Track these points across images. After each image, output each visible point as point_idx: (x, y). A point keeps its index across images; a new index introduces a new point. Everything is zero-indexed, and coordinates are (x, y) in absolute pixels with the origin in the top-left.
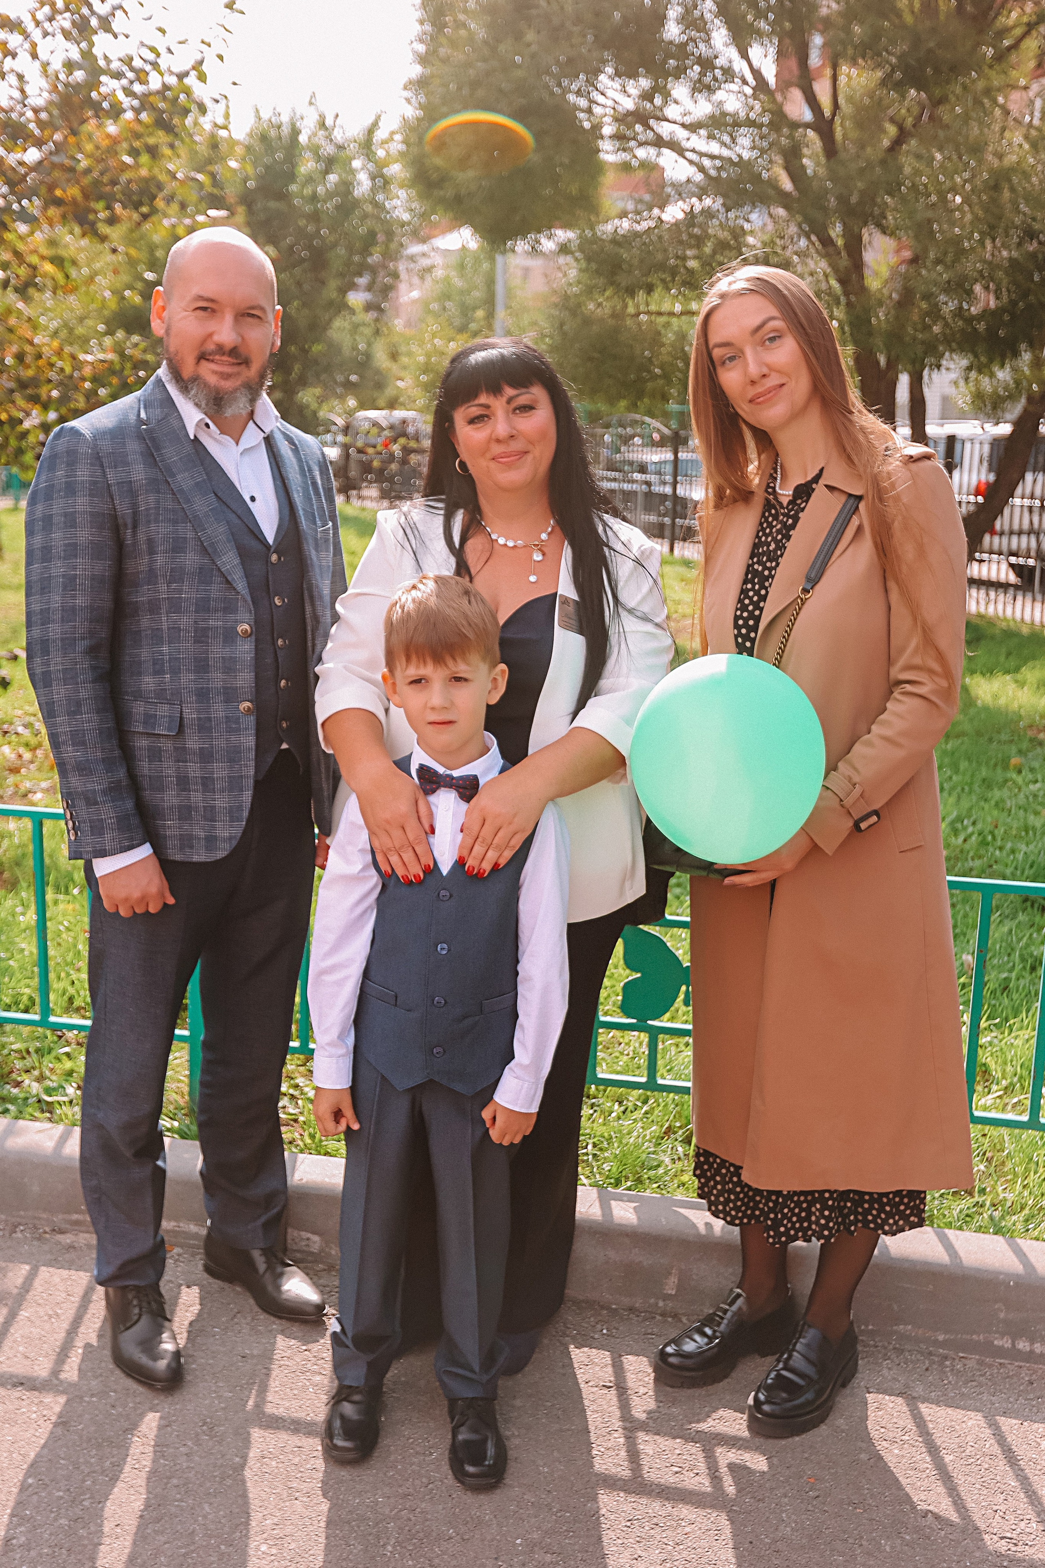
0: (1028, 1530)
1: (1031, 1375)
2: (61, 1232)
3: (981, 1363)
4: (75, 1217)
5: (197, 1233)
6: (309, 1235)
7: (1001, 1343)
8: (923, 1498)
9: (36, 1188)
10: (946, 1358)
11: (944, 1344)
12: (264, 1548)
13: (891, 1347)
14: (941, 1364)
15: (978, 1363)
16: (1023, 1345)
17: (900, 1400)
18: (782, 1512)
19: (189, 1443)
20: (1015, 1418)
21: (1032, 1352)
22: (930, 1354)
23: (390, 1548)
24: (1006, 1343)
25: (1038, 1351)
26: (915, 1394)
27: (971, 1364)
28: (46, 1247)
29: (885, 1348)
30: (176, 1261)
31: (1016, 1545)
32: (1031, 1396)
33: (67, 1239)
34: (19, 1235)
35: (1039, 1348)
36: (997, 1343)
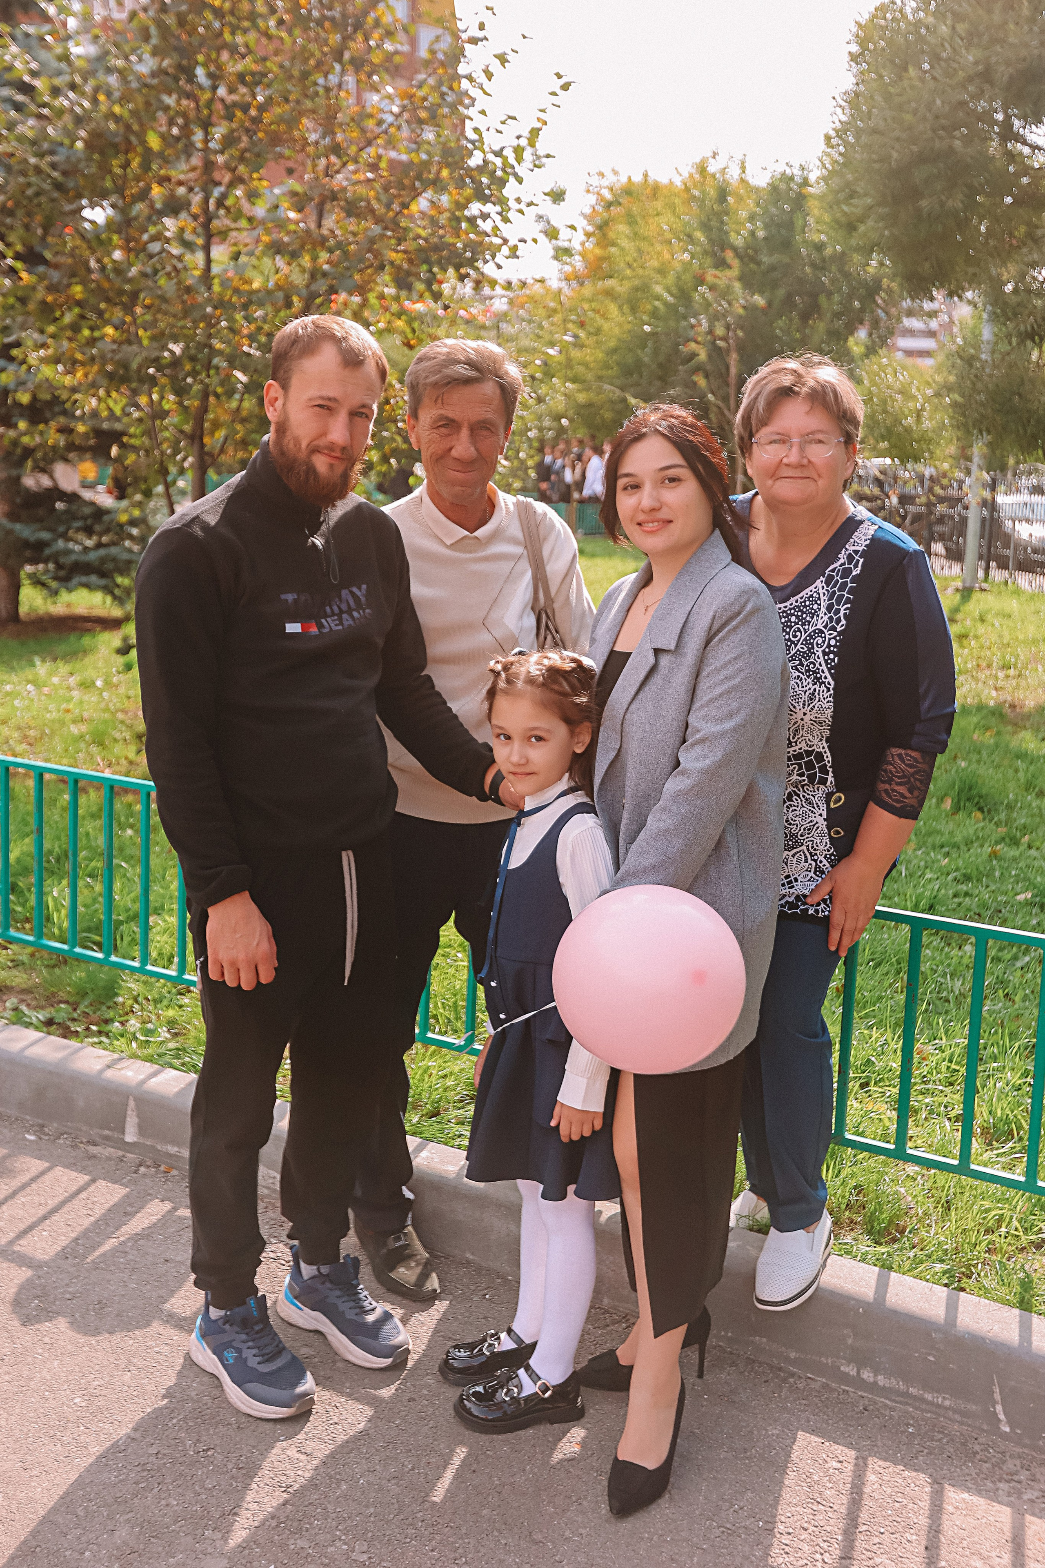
1: (871, 1406)
2: (95, 1144)
3: (823, 1385)
4: (107, 1132)
7: (847, 1370)
9: (81, 1103)
10: (793, 1375)
11: (795, 1362)
12: (77, 1400)
14: (783, 1379)
16: (867, 1375)
19: (77, 1315)
20: (819, 1437)
21: (875, 1383)
22: (780, 1369)
23: (175, 1421)
24: (851, 1370)
25: (881, 1383)
27: (814, 1385)
28: (74, 1153)
33: (93, 1150)
34: (61, 1141)
35: (881, 1380)
36: (842, 1368)
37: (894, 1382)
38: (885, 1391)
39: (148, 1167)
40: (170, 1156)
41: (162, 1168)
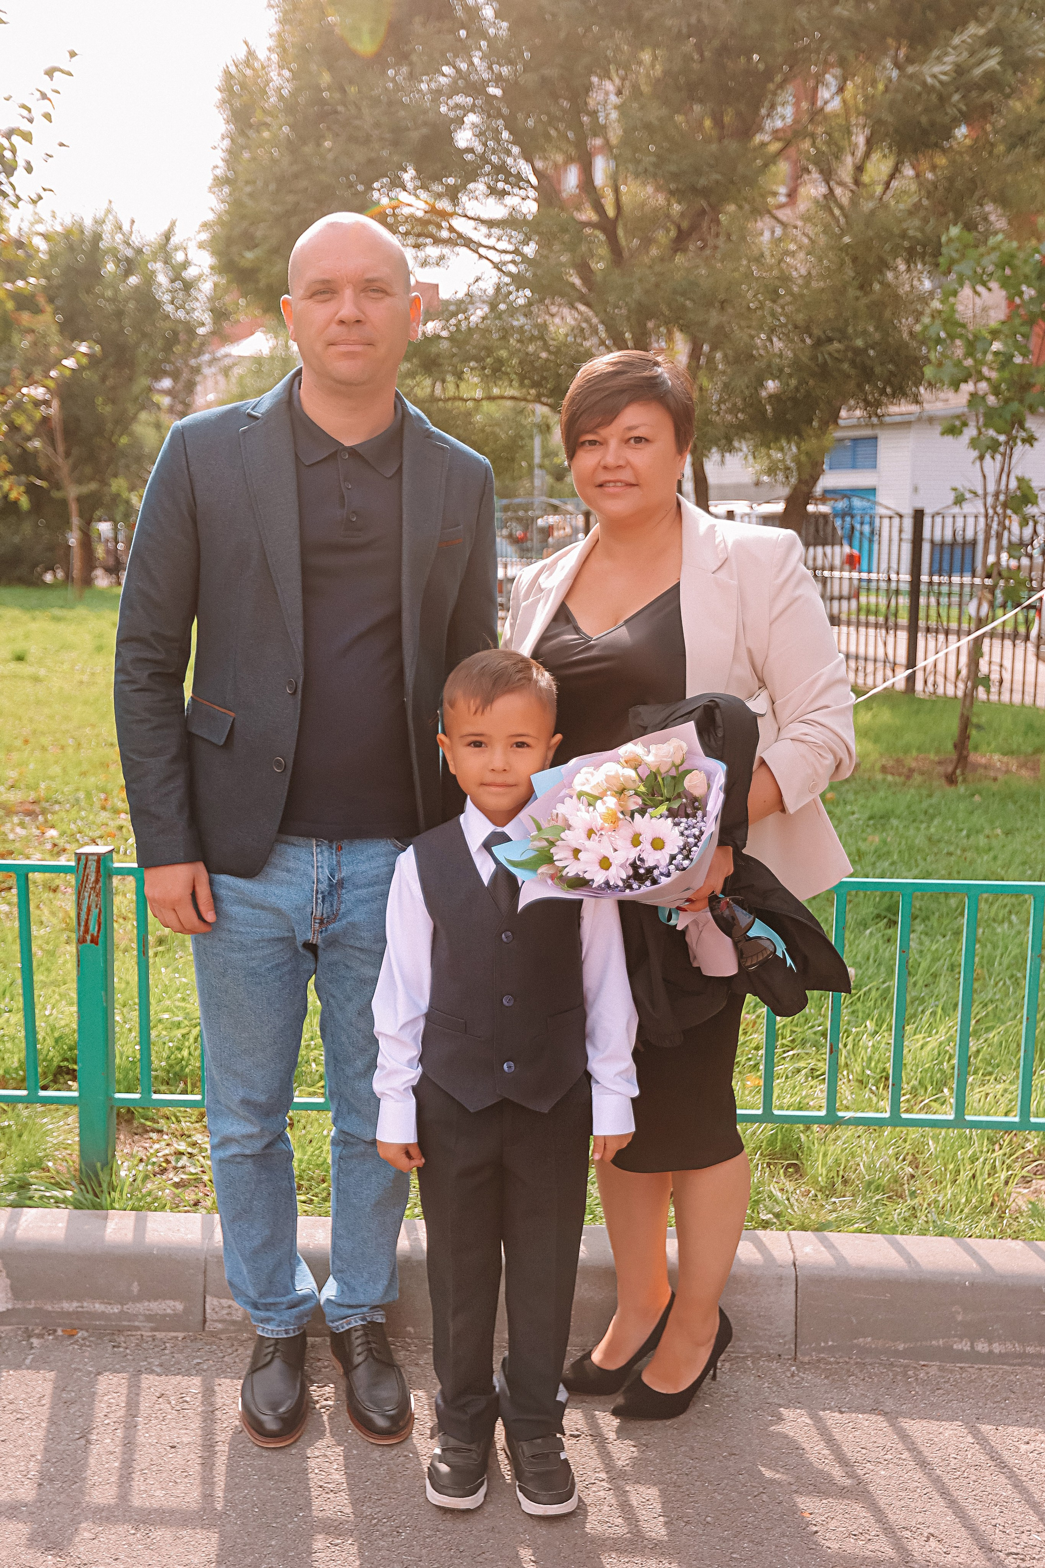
0: (1031, 1542)
1: (993, 1376)
3: (941, 1369)
5: (103, 1312)
6: (230, 1302)
7: (960, 1347)
8: (920, 1520)
10: (906, 1366)
11: (903, 1354)
13: (852, 1362)
14: (905, 1374)
15: (940, 1370)
16: (982, 1347)
17: (873, 1418)
18: (785, 1553)
20: (989, 1424)
21: (989, 1352)
22: (891, 1365)
24: (963, 1346)
25: (997, 1351)
26: (887, 1410)
27: (933, 1371)
29: (847, 1363)
30: (82, 1345)
31: (1023, 1560)
32: (998, 1399)
35: (997, 1348)
36: (955, 1347)
37: (1009, 1346)
38: (1002, 1358)
39: (40, 1336)
40: (68, 1314)
41: (60, 1332)
